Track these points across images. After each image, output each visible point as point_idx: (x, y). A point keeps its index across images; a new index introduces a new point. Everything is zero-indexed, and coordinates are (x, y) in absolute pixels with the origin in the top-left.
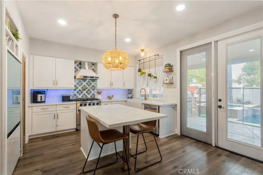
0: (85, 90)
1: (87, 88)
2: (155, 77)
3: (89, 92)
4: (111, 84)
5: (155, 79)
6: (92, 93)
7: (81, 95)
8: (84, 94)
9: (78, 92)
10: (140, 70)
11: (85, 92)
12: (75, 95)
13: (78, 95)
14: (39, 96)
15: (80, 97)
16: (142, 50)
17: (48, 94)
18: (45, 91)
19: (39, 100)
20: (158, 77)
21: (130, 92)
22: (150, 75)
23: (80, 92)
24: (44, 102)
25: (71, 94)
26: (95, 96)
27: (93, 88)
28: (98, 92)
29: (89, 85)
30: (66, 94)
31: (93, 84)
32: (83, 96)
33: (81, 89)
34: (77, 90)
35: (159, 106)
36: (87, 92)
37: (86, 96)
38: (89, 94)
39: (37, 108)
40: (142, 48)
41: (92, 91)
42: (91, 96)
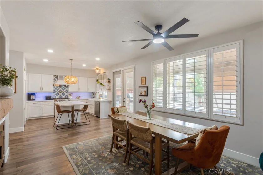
0: (61, 93)
1: (62, 92)
2: (104, 86)
3: (64, 94)
4: (79, 89)
5: (103, 87)
6: (66, 95)
8: (60, 96)
9: (56, 94)
10: (97, 80)
11: (61, 94)
12: (54, 96)
13: (56, 96)
14: (32, 96)
15: (57, 97)
16: (97, 69)
17: (37, 95)
18: (35, 94)
19: (32, 99)
20: (105, 85)
21: (93, 94)
22: (101, 84)
23: (57, 94)
24: (35, 100)
25: (52, 95)
26: (67, 97)
27: (67, 91)
28: (69, 94)
29: (64, 90)
30: (48, 95)
31: (66, 89)
33: (58, 92)
34: (56, 93)
35: (100, 102)
36: (62, 94)
38: (63, 95)
39: (31, 103)
40: (97, 67)
41: (66, 93)
42: (65, 97)
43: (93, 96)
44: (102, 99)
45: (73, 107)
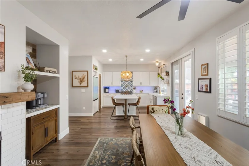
0: (127, 87)
1: (128, 86)
2: (163, 79)
3: (129, 88)
4: (141, 83)
6: (131, 89)
7: (125, 90)
8: (127, 89)
9: (123, 88)
10: (158, 74)
11: (127, 88)
12: (122, 89)
14: (106, 89)
15: (124, 90)
16: (157, 62)
17: (110, 89)
19: (106, 91)
21: (156, 88)
22: (161, 78)
23: (124, 88)
24: (108, 92)
25: (120, 89)
27: (132, 86)
28: (133, 88)
29: (129, 84)
30: (117, 89)
31: (131, 83)
32: (126, 90)
33: (125, 86)
34: (123, 87)
35: (156, 97)
36: (128, 88)
37: (128, 90)
38: (129, 89)
39: (105, 94)
40: (157, 60)
41: (131, 87)
42: (131, 90)
43: (155, 90)
44: (162, 93)
45: (126, 100)
